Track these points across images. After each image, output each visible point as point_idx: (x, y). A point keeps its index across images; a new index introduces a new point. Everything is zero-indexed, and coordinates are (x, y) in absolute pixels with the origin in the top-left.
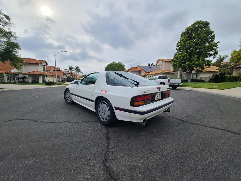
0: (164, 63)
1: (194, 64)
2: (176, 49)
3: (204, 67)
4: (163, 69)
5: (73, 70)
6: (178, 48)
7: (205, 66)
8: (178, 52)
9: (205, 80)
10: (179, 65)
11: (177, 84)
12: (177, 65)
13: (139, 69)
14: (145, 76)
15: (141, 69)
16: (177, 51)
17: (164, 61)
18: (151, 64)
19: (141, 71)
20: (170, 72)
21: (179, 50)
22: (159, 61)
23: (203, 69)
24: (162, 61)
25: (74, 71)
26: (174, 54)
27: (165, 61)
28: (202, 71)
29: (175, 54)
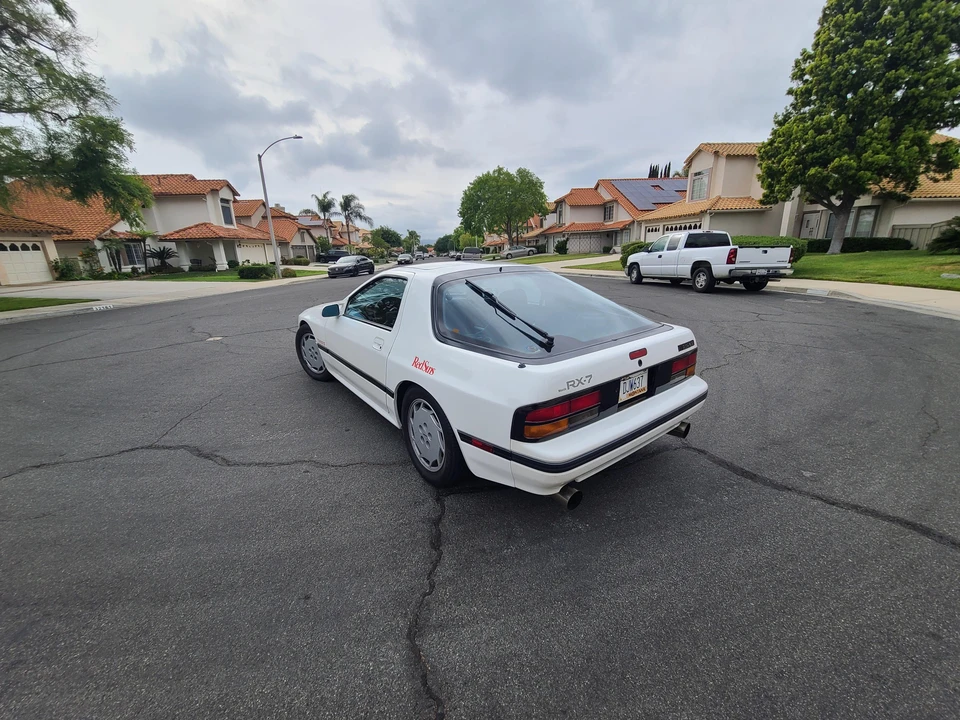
0: (723, 162)
1: (869, 167)
2: (790, 92)
3: (922, 178)
4: (717, 192)
5: (333, 210)
6: (797, 85)
7: (927, 170)
8: (794, 106)
9: (914, 240)
10: (794, 172)
11: (768, 269)
12: (783, 174)
13: (607, 197)
14: (629, 225)
15: (617, 196)
16: (791, 99)
17: (725, 154)
18: (661, 169)
19: (615, 205)
20: (747, 206)
21: (802, 97)
22: (702, 155)
23: (913, 189)
24: (716, 153)
25: (338, 218)
26: (776, 117)
27: (729, 157)
28: (908, 195)
29: (780, 118)
